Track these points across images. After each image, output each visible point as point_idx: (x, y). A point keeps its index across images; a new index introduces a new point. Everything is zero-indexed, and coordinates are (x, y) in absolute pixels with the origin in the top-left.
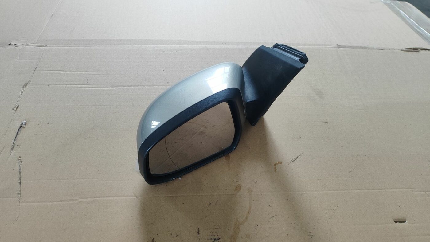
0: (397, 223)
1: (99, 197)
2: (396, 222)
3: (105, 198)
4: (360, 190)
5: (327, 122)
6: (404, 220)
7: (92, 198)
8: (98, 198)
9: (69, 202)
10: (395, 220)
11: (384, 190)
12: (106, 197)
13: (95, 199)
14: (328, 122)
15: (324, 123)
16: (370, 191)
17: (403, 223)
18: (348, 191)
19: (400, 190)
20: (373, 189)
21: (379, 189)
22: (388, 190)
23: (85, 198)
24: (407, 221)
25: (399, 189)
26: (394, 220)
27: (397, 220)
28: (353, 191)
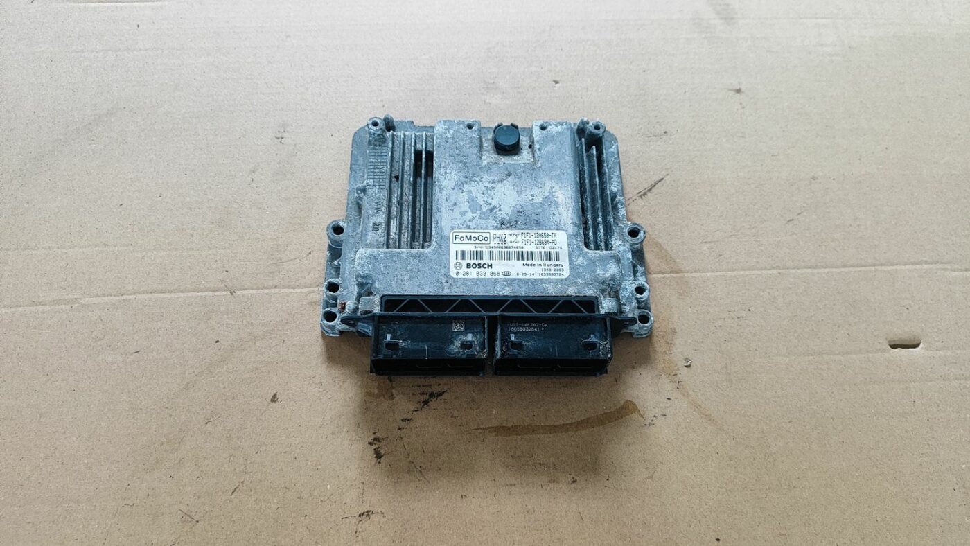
0: (896, 350)
1: (134, 294)
2: (895, 348)
3: (150, 296)
4: (810, 268)
5: (739, 91)
6: (915, 343)
7: (115, 296)
8: (130, 295)
9: (57, 307)
10: (893, 343)
11: (873, 268)
12: (151, 293)
13: (125, 297)
14: (743, 90)
15: (733, 93)
16: (838, 270)
17: (913, 349)
18: (780, 271)
19: (914, 267)
20: (844, 266)
21: (858, 266)
22: (883, 267)
23: (97, 295)
24: (921, 346)
25: (913, 264)
26: (889, 342)
27: (898, 343)
28: (793, 271)
